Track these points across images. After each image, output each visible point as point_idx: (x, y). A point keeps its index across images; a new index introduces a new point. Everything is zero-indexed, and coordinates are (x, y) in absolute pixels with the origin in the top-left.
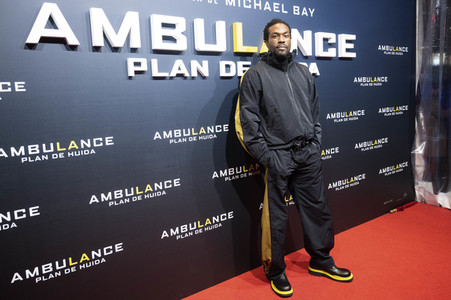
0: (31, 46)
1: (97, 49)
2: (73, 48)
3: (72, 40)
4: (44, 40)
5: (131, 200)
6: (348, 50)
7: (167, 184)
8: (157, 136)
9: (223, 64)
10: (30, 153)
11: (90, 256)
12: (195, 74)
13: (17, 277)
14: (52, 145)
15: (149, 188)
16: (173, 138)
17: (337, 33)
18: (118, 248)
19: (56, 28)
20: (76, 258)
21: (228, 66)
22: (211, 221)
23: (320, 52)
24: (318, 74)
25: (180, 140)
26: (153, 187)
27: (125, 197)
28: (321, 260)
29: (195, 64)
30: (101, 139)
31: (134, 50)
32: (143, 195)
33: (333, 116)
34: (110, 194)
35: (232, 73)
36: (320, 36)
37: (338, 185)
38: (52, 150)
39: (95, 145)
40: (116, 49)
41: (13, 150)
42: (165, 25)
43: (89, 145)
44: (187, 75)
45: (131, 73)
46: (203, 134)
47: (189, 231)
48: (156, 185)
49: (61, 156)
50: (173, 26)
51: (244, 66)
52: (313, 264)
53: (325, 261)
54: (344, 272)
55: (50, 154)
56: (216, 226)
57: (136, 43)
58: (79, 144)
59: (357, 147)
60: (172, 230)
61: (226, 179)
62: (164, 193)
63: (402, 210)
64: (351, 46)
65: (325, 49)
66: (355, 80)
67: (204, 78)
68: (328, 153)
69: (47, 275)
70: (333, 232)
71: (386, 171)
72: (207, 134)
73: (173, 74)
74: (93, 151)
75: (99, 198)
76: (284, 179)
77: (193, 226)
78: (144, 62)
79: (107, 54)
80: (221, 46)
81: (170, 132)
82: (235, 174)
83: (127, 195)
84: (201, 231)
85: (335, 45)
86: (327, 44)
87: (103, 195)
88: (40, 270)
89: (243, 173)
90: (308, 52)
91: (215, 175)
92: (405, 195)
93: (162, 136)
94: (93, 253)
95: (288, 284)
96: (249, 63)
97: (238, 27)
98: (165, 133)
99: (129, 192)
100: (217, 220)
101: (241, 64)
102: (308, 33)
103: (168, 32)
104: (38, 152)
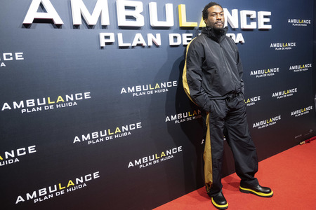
0: (27, 26)
1: (77, 27)
2: (59, 26)
3: (58, 21)
4: (36, 21)
5: (104, 139)
6: (265, 23)
7: (132, 127)
8: (123, 91)
9: (171, 36)
10: (28, 106)
11: (74, 182)
12: (150, 44)
13: (20, 199)
14: (44, 99)
15: (118, 130)
16: (135, 92)
17: (257, 10)
18: (96, 175)
19: (45, 11)
20: (64, 184)
21: (175, 37)
22: (166, 154)
23: (244, 25)
24: (244, 42)
25: (140, 94)
26: (121, 129)
27: (100, 137)
28: (248, 181)
29: (150, 36)
30: (81, 94)
31: (104, 27)
32: (113, 135)
33: (255, 73)
34: (88, 135)
35: (179, 43)
36: (244, 13)
37: (260, 124)
38: (44, 103)
39: (77, 99)
40: (91, 27)
41: (15, 104)
42: (127, 8)
43: (72, 99)
44: (145, 44)
45: (103, 44)
46: (157, 89)
47: (149, 161)
48: (123, 127)
49: (51, 107)
50: (133, 8)
51: (188, 37)
52: (243, 184)
53: (252, 182)
54: (266, 190)
55: (43, 106)
56: (169, 157)
57: (105, 22)
58: (64, 98)
59: (274, 95)
60: (136, 161)
61: (176, 122)
62: (129, 133)
63: (309, 142)
64: (268, 20)
65: (248, 23)
66: (272, 46)
67: (158, 46)
68: (252, 101)
69: (42, 197)
70: (257, 160)
71: (296, 113)
72: (161, 89)
73: (134, 44)
74: (75, 103)
75: (81, 138)
76: (221, 120)
77: (152, 158)
78: (112, 35)
79: (84, 30)
80: (170, 22)
81: (133, 88)
82: (183, 118)
83: (102, 136)
84: (158, 161)
85: (255, 20)
86: (250, 19)
87: (83, 136)
88: (37, 193)
89: (188, 117)
90: (235, 25)
91: (168, 119)
92: (311, 131)
93: (127, 91)
94: (77, 179)
95: (224, 199)
96: (191, 35)
97: (183, 8)
98: (129, 88)
99: (103, 133)
100: (170, 153)
101: (185, 35)
102: (235, 11)
103: (130, 13)
104: (34, 105)
